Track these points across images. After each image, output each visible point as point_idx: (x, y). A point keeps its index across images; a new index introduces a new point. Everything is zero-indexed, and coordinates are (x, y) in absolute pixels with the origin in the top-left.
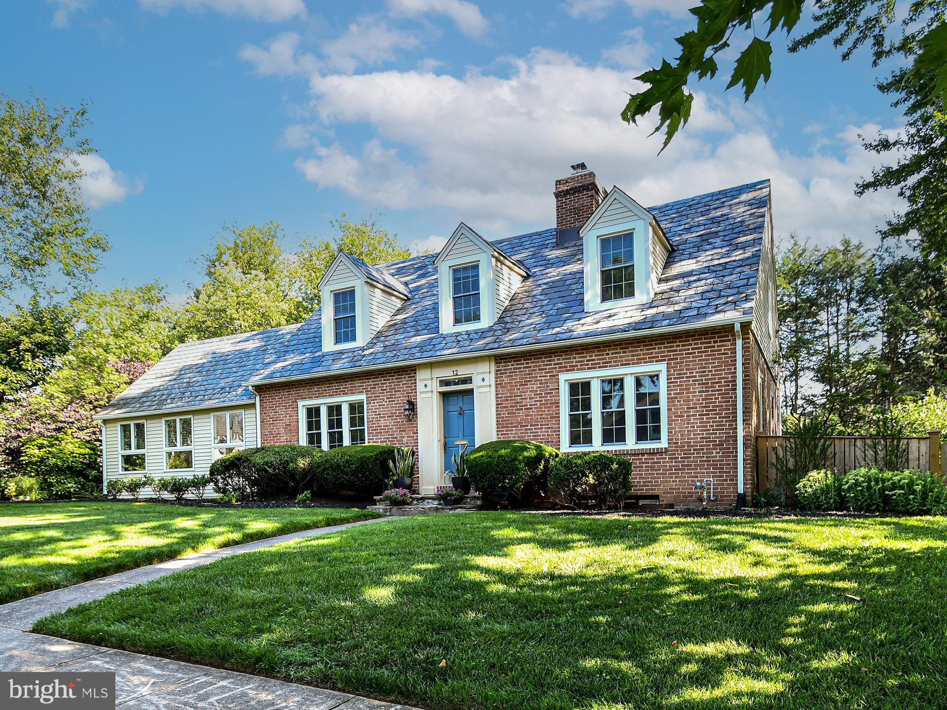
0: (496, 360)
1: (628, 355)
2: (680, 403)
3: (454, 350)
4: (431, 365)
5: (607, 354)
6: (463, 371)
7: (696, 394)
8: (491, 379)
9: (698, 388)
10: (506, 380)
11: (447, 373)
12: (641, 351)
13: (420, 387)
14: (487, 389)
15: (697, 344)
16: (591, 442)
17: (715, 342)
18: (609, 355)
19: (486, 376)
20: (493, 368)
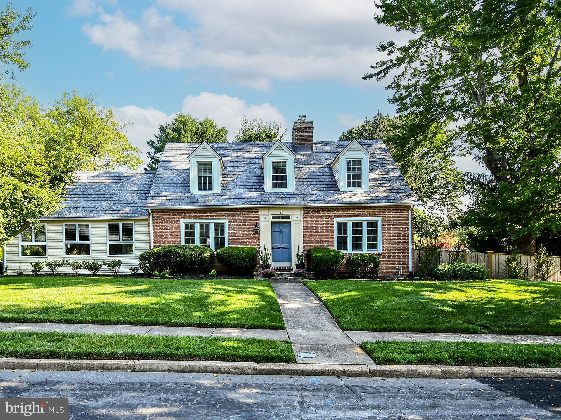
0: (303, 209)
1: (366, 213)
2: (387, 235)
3: (280, 203)
4: (268, 208)
5: (357, 212)
6: (286, 213)
7: (393, 231)
8: (301, 218)
9: (394, 229)
10: (308, 219)
11: (277, 213)
12: (371, 212)
13: (262, 218)
14: (299, 222)
15: (394, 211)
16: (347, 249)
17: (401, 211)
18: (358, 212)
19: (298, 216)
20: (302, 212)
